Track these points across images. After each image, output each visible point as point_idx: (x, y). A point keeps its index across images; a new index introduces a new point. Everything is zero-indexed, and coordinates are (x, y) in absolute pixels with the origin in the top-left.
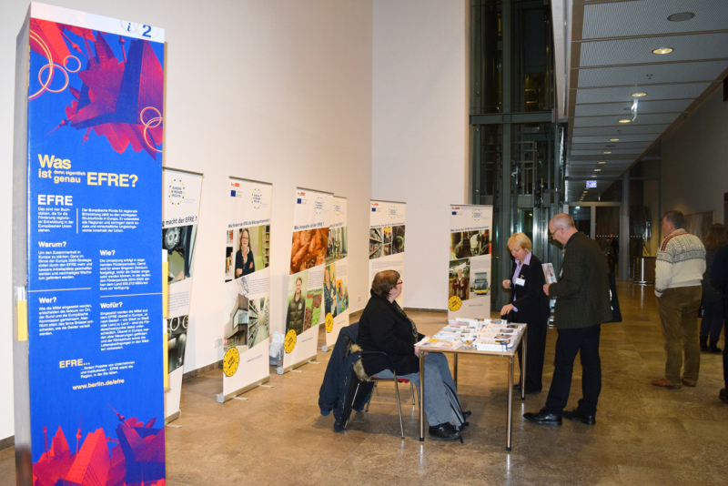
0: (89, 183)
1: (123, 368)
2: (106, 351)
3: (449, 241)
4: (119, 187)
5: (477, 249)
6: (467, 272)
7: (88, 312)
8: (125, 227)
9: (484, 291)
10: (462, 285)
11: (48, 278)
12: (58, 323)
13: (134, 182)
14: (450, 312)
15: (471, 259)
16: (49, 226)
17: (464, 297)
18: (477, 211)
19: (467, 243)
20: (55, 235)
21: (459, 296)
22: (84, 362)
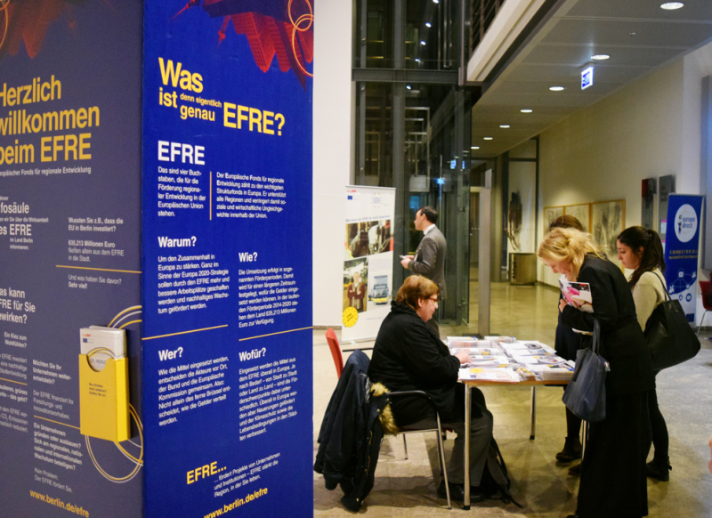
0: (227, 124)
1: (265, 467)
2: (247, 440)
3: (344, 234)
4: (262, 134)
5: (377, 245)
6: (365, 275)
7: (224, 371)
8: (270, 209)
9: (384, 300)
10: (359, 293)
11: (171, 310)
12: (184, 397)
13: (280, 127)
14: (343, 328)
15: (370, 258)
16: (174, 205)
17: (361, 309)
18: (377, 196)
19: (365, 236)
20: (181, 223)
21: (355, 307)
22: (219, 466)
